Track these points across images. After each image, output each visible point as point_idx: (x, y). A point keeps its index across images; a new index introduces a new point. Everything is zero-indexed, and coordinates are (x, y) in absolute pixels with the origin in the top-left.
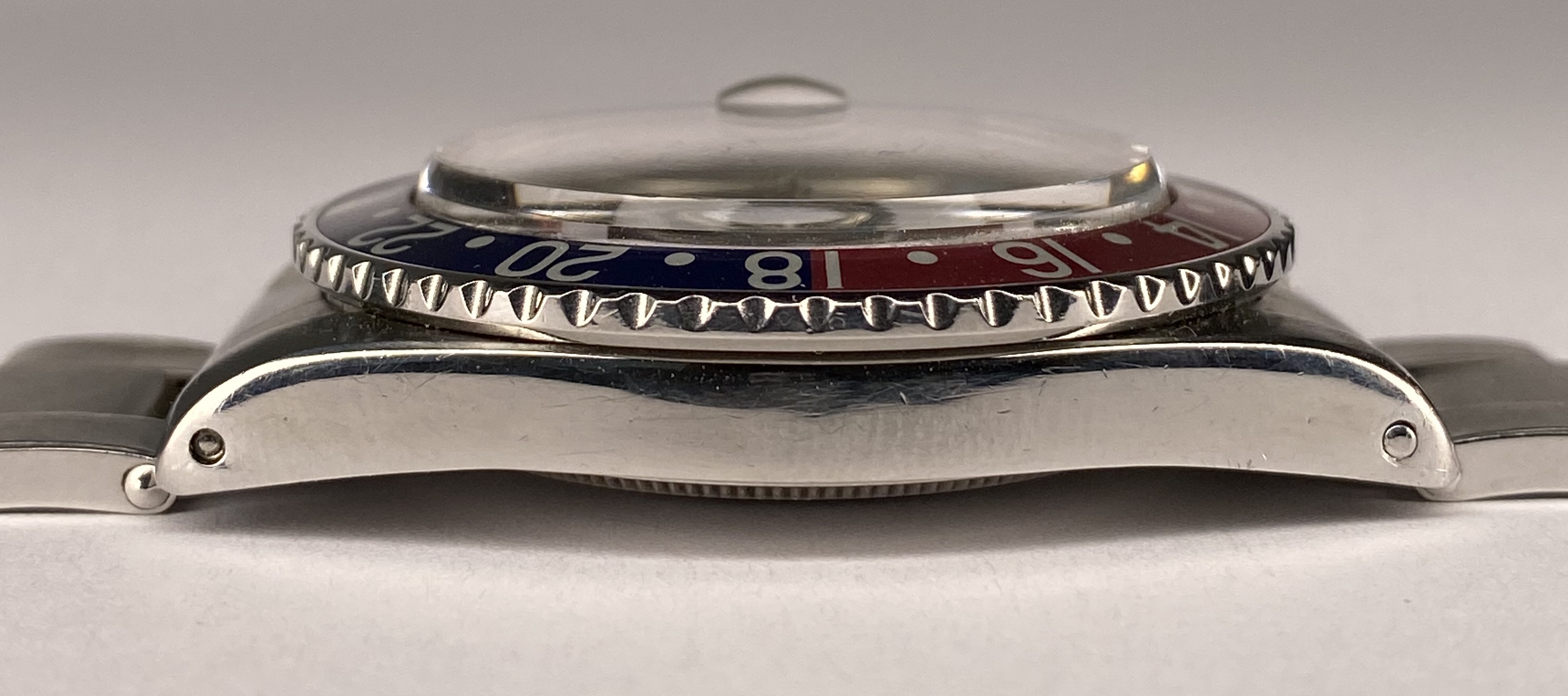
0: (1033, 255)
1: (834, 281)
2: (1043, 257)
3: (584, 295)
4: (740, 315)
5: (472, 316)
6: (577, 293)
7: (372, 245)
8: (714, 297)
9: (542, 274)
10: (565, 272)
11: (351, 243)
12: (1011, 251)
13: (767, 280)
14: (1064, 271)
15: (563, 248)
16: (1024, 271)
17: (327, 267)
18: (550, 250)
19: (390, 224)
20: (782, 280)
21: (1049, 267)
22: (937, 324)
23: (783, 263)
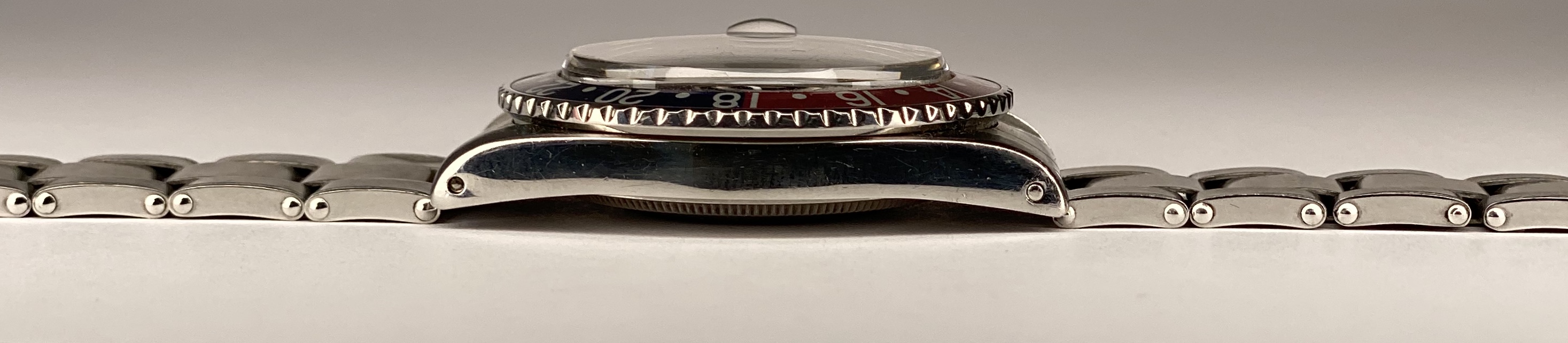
0: (855, 97)
1: (754, 105)
2: (860, 97)
3: (634, 110)
4: (706, 119)
5: (582, 121)
6: (630, 109)
7: (537, 92)
8: (694, 110)
9: (617, 102)
10: (627, 101)
11: (527, 92)
12: (845, 95)
13: (722, 104)
14: (868, 104)
15: (628, 91)
16: (848, 103)
17: (515, 103)
18: (623, 92)
19: (547, 84)
20: (730, 104)
21: (862, 102)
22: (800, 123)
23: (732, 97)
